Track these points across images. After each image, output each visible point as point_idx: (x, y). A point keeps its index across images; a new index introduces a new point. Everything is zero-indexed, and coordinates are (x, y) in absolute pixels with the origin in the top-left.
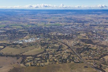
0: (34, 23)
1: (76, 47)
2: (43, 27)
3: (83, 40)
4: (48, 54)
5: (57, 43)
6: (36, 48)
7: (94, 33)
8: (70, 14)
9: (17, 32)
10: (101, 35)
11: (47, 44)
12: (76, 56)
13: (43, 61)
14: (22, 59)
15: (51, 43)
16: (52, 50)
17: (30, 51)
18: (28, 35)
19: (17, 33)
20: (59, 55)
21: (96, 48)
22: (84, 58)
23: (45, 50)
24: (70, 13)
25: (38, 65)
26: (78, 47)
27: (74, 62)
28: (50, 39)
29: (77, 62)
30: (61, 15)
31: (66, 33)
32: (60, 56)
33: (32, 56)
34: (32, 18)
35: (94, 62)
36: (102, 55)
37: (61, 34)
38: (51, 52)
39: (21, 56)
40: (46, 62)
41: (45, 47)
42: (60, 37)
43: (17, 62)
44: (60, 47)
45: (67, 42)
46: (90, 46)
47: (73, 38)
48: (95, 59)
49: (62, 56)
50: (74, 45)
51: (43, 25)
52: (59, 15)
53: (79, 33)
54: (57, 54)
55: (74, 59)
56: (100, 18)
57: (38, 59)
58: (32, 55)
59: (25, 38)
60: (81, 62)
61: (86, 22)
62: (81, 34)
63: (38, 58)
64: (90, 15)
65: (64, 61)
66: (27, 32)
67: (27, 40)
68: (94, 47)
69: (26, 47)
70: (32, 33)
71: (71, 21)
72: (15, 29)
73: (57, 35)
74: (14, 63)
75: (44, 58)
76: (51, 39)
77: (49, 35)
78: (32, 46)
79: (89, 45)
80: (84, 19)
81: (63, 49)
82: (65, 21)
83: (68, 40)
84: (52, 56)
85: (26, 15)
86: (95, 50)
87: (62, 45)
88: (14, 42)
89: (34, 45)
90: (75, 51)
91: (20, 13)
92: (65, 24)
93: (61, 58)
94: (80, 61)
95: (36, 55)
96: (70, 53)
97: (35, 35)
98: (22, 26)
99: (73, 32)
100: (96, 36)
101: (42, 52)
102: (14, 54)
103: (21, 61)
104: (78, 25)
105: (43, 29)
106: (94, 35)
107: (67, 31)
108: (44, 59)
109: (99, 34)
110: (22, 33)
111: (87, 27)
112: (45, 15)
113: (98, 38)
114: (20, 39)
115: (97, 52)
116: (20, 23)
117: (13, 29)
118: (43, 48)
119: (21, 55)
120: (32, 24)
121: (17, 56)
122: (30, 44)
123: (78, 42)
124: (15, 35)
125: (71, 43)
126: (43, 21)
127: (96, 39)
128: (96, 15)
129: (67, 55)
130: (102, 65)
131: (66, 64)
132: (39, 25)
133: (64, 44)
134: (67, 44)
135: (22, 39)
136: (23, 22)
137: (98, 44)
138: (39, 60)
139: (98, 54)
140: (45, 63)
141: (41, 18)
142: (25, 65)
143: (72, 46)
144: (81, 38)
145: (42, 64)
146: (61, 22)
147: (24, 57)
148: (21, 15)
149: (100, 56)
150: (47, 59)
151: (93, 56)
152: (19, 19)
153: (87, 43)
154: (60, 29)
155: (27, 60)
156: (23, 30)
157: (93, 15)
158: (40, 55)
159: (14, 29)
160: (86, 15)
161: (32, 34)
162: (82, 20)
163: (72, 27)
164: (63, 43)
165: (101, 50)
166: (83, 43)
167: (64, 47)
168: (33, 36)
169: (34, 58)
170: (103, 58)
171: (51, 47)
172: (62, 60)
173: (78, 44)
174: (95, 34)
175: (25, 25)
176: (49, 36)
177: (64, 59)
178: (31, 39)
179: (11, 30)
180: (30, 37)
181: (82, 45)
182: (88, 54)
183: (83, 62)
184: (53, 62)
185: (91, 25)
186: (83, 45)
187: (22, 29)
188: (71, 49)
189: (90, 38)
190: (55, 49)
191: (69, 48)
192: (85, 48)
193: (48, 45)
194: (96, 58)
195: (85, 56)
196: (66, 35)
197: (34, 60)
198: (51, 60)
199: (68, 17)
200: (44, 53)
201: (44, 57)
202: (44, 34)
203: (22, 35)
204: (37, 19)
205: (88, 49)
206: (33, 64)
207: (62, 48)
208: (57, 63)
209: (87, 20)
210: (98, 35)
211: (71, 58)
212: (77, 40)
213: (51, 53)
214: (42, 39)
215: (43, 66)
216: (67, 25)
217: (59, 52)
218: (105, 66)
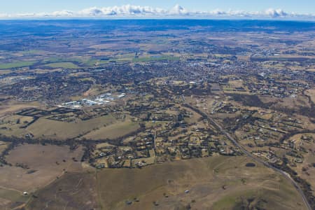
0: (106, 53)
1: (220, 114)
2: (131, 64)
3: (237, 98)
4: (151, 136)
5: (170, 106)
6: (118, 122)
7: (262, 78)
8: (198, 31)
9: (63, 78)
10: (279, 83)
11: (147, 108)
12: (224, 139)
13: (139, 154)
14: (83, 149)
15: (157, 106)
16: (160, 125)
17: (102, 129)
18: (94, 88)
19: (63, 81)
20: (181, 138)
21: (271, 116)
22: (245, 142)
23: (143, 126)
24: (198, 28)
25: (127, 163)
26: (227, 114)
27: (220, 154)
28: (152, 96)
29: (228, 153)
30: (176, 32)
31: (193, 80)
32: (183, 140)
33: (108, 141)
34: (103, 42)
35: (268, 151)
36: (286, 132)
37: (181, 82)
38: (160, 131)
39: (80, 142)
40: (149, 156)
41: (143, 116)
42: (178, 90)
43: (71, 157)
44: (180, 115)
45: (198, 103)
46: (256, 111)
47: (212, 92)
48: (271, 145)
49: (189, 139)
50: (217, 109)
51: (131, 59)
52: (170, 32)
53: (227, 80)
54: (176, 135)
55: (219, 146)
56: (272, 41)
57: (127, 149)
58: (110, 138)
59: (86, 94)
60: (238, 152)
61: (239, 50)
62: (230, 82)
63: (126, 145)
64: (248, 35)
65: (193, 153)
66: (90, 79)
67: (93, 99)
68: (267, 115)
69: (90, 117)
70: (104, 82)
71: (203, 48)
72: (57, 72)
73: (170, 86)
74: (64, 161)
75: (141, 146)
76: (156, 96)
77: (149, 86)
78: (107, 114)
79: (252, 108)
80: (233, 44)
81: (190, 121)
82: (188, 49)
83: (199, 98)
84: (163, 141)
85: (84, 35)
86: (269, 121)
87: (185, 110)
88: (60, 106)
89: (112, 111)
90: (220, 125)
91: (69, 28)
92: (189, 57)
93: (186, 144)
94: (235, 152)
95: (120, 138)
96: (209, 130)
97: (112, 86)
98: (75, 63)
99: (209, 77)
100: (269, 86)
101: (135, 130)
102: (63, 136)
103: (83, 154)
104: (221, 58)
105: (131, 69)
106: (264, 85)
107: (196, 74)
108: (141, 150)
109: (274, 82)
110: (77, 83)
111: (243, 63)
112: (136, 33)
113: (273, 91)
114: (72, 98)
115: (275, 127)
116: (71, 55)
117: (54, 70)
118: (136, 119)
119: (80, 139)
120: (102, 58)
121: (71, 143)
122: (103, 111)
123: (225, 102)
124: (61, 87)
125: (209, 105)
126: (129, 50)
127: (269, 94)
128: (263, 33)
129: (201, 138)
130: (288, 157)
131: (200, 159)
132: (121, 59)
133: (192, 108)
134: (197, 107)
135: (79, 97)
136: (79, 52)
137: (275, 106)
138: (129, 152)
139: (277, 131)
140: (145, 160)
141: (124, 42)
142: (94, 166)
143: (211, 114)
144: (233, 92)
145: (139, 162)
146: (176, 51)
147: (89, 144)
148: (71, 36)
149: (281, 135)
150: (151, 149)
151: (266, 136)
152: (67, 44)
153: (247, 105)
154: (176, 69)
155: (97, 151)
156: (80, 73)
157: (256, 34)
158: (131, 139)
159: (56, 70)
160: (239, 33)
161: (105, 83)
162: (231, 47)
163: (206, 65)
164: (186, 106)
165: (284, 120)
166: (238, 104)
167: (191, 116)
168: (108, 89)
169: (115, 148)
170: (290, 142)
171: (156, 117)
172: (190, 150)
173: (227, 108)
174: (264, 82)
175: (85, 59)
176: (149, 89)
177: (193, 148)
178: (102, 96)
179: (49, 73)
180: (100, 92)
181: (236, 110)
182: (252, 131)
183: (242, 154)
184: (165, 155)
185: (252, 59)
186: (239, 110)
187: (78, 71)
188: (209, 120)
189: (255, 91)
190: (169, 122)
191: (204, 117)
192: (244, 116)
193: (149, 111)
194: (274, 141)
195: (246, 138)
196: (195, 86)
197: (115, 151)
198: (160, 151)
199: (194, 37)
200: (142, 134)
201: (142, 144)
202: (137, 83)
203: (77, 85)
204: (115, 45)
205: (252, 120)
206: (114, 163)
207: (185, 118)
208: (178, 158)
209: (242, 47)
210: (272, 84)
211: (212, 144)
212: (222, 98)
213: (159, 133)
214: (131, 96)
215: (140, 167)
216: (193, 60)
217: (180, 129)
218: (295, 159)
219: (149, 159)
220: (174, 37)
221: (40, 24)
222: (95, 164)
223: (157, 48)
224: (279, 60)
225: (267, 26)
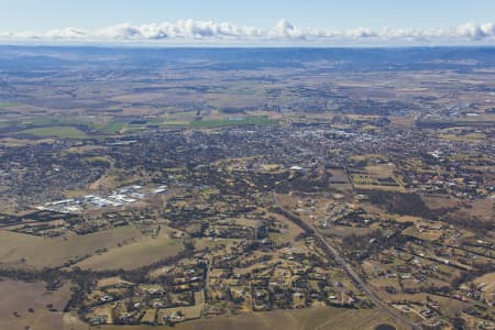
0: (143, 111)
1: (341, 228)
2: (185, 133)
3: (376, 198)
4: (202, 266)
5: (249, 210)
6: (144, 237)
7: (434, 161)
8: (322, 71)
9: (55, 156)
10: (469, 171)
11: (203, 214)
12: (340, 275)
13: (175, 298)
14: (72, 289)
15: (223, 210)
16: (224, 246)
17: (114, 252)
18: (110, 174)
19: (55, 161)
20: (256, 271)
21: (440, 233)
22: (379, 283)
23: (190, 247)
24: (323, 63)
25: (149, 317)
26: (354, 229)
27: (328, 303)
28: (217, 192)
29: (342, 302)
30: (277, 73)
31: (298, 163)
32: (260, 275)
33: (121, 273)
34: (137, 91)
35: (425, 301)
36: (469, 268)
37: (274, 166)
38: (220, 257)
39: (68, 276)
40: (193, 303)
41: (192, 228)
42: (266, 181)
43: (45, 303)
44: (262, 228)
45: (300, 205)
46: (411, 224)
47: (331, 185)
48: (433, 290)
49: (271, 274)
50: (335, 219)
51: (187, 123)
52: (267, 72)
53: (363, 164)
54: (249, 264)
55: (327, 288)
56: (467, 88)
57: (154, 289)
58: (125, 270)
59: (94, 186)
60: (364, 303)
61: (397, 106)
62: (369, 168)
63: (153, 283)
64: (418, 76)
65: (276, 299)
66: (104, 159)
67: (105, 196)
68: (431, 232)
69: (95, 229)
70: (131, 163)
71: (326, 103)
72: (45, 144)
73: (251, 173)
74: (31, 311)
75: (181, 283)
76: (225, 193)
77: (213, 172)
78: (125, 224)
79: (405, 219)
80: (386, 96)
81: (279, 239)
82: (296, 104)
83: (304, 196)
84: (222, 276)
85: (103, 76)
86: (435, 243)
87: (274, 219)
88: (41, 208)
89: (137, 219)
90: (336, 248)
91: (75, 63)
92: (296, 120)
93: (265, 283)
94: (357, 301)
95: (144, 268)
96: (312, 258)
97: (144, 172)
98: (82, 127)
99: (331, 157)
100: (445, 177)
101: (174, 254)
102: (38, 264)
103: (70, 298)
104: (359, 123)
105: (184, 141)
106: (436, 174)
107: (305, 152)
108: (180, 291)
109: (458, 168)
110: (79, 164)
111: (400, 132)
112: (198, 74)
113: (452, 187)
114: (66, 193)
115: (446, 256)
116: (76, 114)
117: (39, 141)
118: (179, 234)
119: (69, 269)
120: (133, 119)
121: (50, 277)
122: (118, 218)
123: (353, 206)
124: (48, 173)
125: (320, 212)
126: (185, 105)
127: (445, 192)
128: (449, 72)
129: (295, 272)
130: (465, 317)
131: (287, 313)
132: (169, 121)
133: (287, 215)
134: (298, 214)
135: (81, 192)
136: (91, 109)
137: (453, 215)
138: (156, 295)
139: (449, 264)
140: (183, 310)
141: (178, 90)
142: (87, 320)
143: (322, 227)
144: (371, 187)
145: (172, 313)
146: (274, 107)
147: (85, 279)
148: (80, 77)
149: (457, 273)
150: (198, 289)
151: (425, 273)
152: (70, 93)
153: (396, 212)
154: (269, 141)
155: (99, 293)
156: (89, 148)
157: (435, 76)
158: (164, 270)
159: (44, 141)
160: (399, 73)
161: (132, 166)
162: (381, 100)
163: (327, 136)
164: (278, 211)
165: (465, 243)
166: (377, 210)
167: (282, 230)
168: (136, 178)
169: (132, 287)
170: (473, 286)
171: (217, 232)
172: (271, 295)
173: (354, 217)
174: (437, 169)
175: (101, 121)
176: (213, 178)
177: (278, 290)
178: (123, 191)
179: (28, 146)
180: (121, 182)
181: (371, 221)
182: (397, 262)
183: (371, 306)
184: (223, 302)
185: (420, 125)
186: (378, 220)
187: (84, 144)
188: (316, 239)
189: (415, 186)
190: (239, 241)
191: (308, 233)
192: (384, 234)
193: (206, 220)
194: (439, 284)
195: (383, 274)
196: (299, 174)
197: (131, 292)
198: (214, 295)
199: (310, 83)
200: (186, 262)
201: (183, 280)
202: (191, 166)
203: (80, 170)
204: (160, 95)
205: (399, 241)
206: (124, 315)
207: (271, 234)
208: (246, 309)
209: (403, 101)
210: (453, 172)
211: (314, 285)
212: (348, 197)
213: (217, 261)
214: (178, 191)
215: (172, 324)
216: (304, 125)
217: (259, 254)
218: (481, 322)
219: (192, 308)
220: (274, 81)
221: (23, 54)
222: (88, 316)
223: (237, 101)
224: (475, 125)
225: (460, 59)
